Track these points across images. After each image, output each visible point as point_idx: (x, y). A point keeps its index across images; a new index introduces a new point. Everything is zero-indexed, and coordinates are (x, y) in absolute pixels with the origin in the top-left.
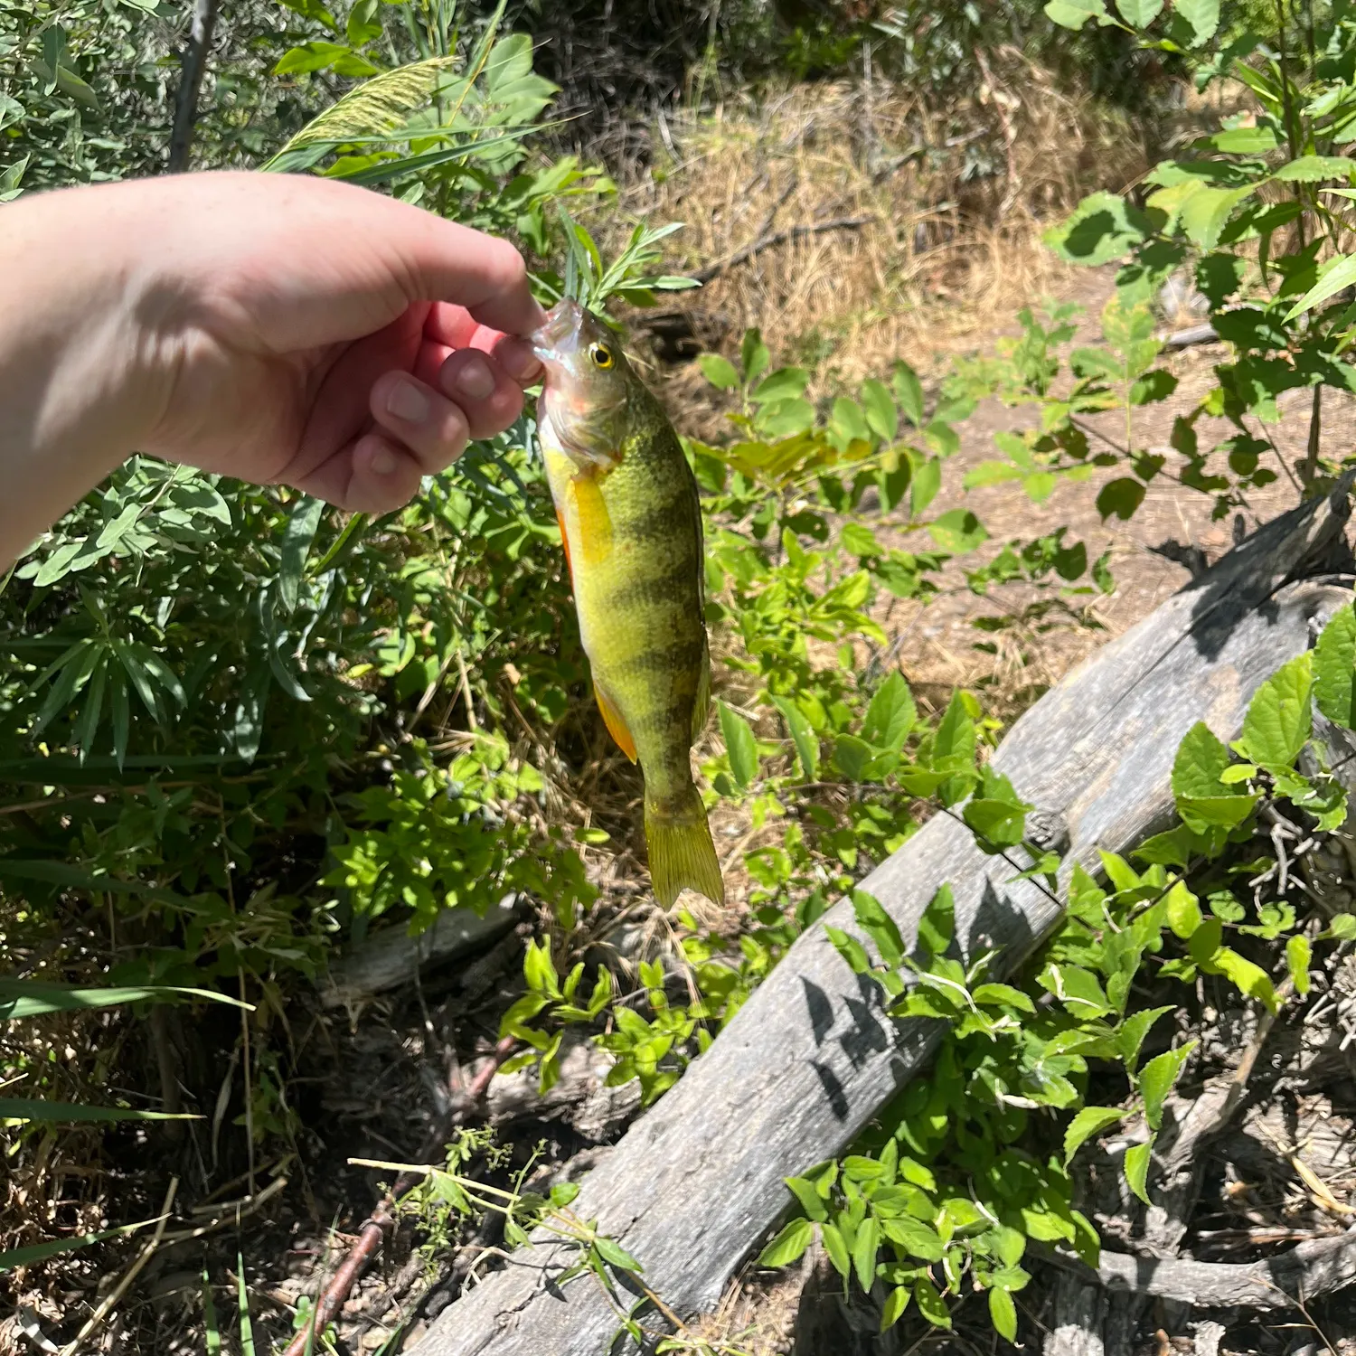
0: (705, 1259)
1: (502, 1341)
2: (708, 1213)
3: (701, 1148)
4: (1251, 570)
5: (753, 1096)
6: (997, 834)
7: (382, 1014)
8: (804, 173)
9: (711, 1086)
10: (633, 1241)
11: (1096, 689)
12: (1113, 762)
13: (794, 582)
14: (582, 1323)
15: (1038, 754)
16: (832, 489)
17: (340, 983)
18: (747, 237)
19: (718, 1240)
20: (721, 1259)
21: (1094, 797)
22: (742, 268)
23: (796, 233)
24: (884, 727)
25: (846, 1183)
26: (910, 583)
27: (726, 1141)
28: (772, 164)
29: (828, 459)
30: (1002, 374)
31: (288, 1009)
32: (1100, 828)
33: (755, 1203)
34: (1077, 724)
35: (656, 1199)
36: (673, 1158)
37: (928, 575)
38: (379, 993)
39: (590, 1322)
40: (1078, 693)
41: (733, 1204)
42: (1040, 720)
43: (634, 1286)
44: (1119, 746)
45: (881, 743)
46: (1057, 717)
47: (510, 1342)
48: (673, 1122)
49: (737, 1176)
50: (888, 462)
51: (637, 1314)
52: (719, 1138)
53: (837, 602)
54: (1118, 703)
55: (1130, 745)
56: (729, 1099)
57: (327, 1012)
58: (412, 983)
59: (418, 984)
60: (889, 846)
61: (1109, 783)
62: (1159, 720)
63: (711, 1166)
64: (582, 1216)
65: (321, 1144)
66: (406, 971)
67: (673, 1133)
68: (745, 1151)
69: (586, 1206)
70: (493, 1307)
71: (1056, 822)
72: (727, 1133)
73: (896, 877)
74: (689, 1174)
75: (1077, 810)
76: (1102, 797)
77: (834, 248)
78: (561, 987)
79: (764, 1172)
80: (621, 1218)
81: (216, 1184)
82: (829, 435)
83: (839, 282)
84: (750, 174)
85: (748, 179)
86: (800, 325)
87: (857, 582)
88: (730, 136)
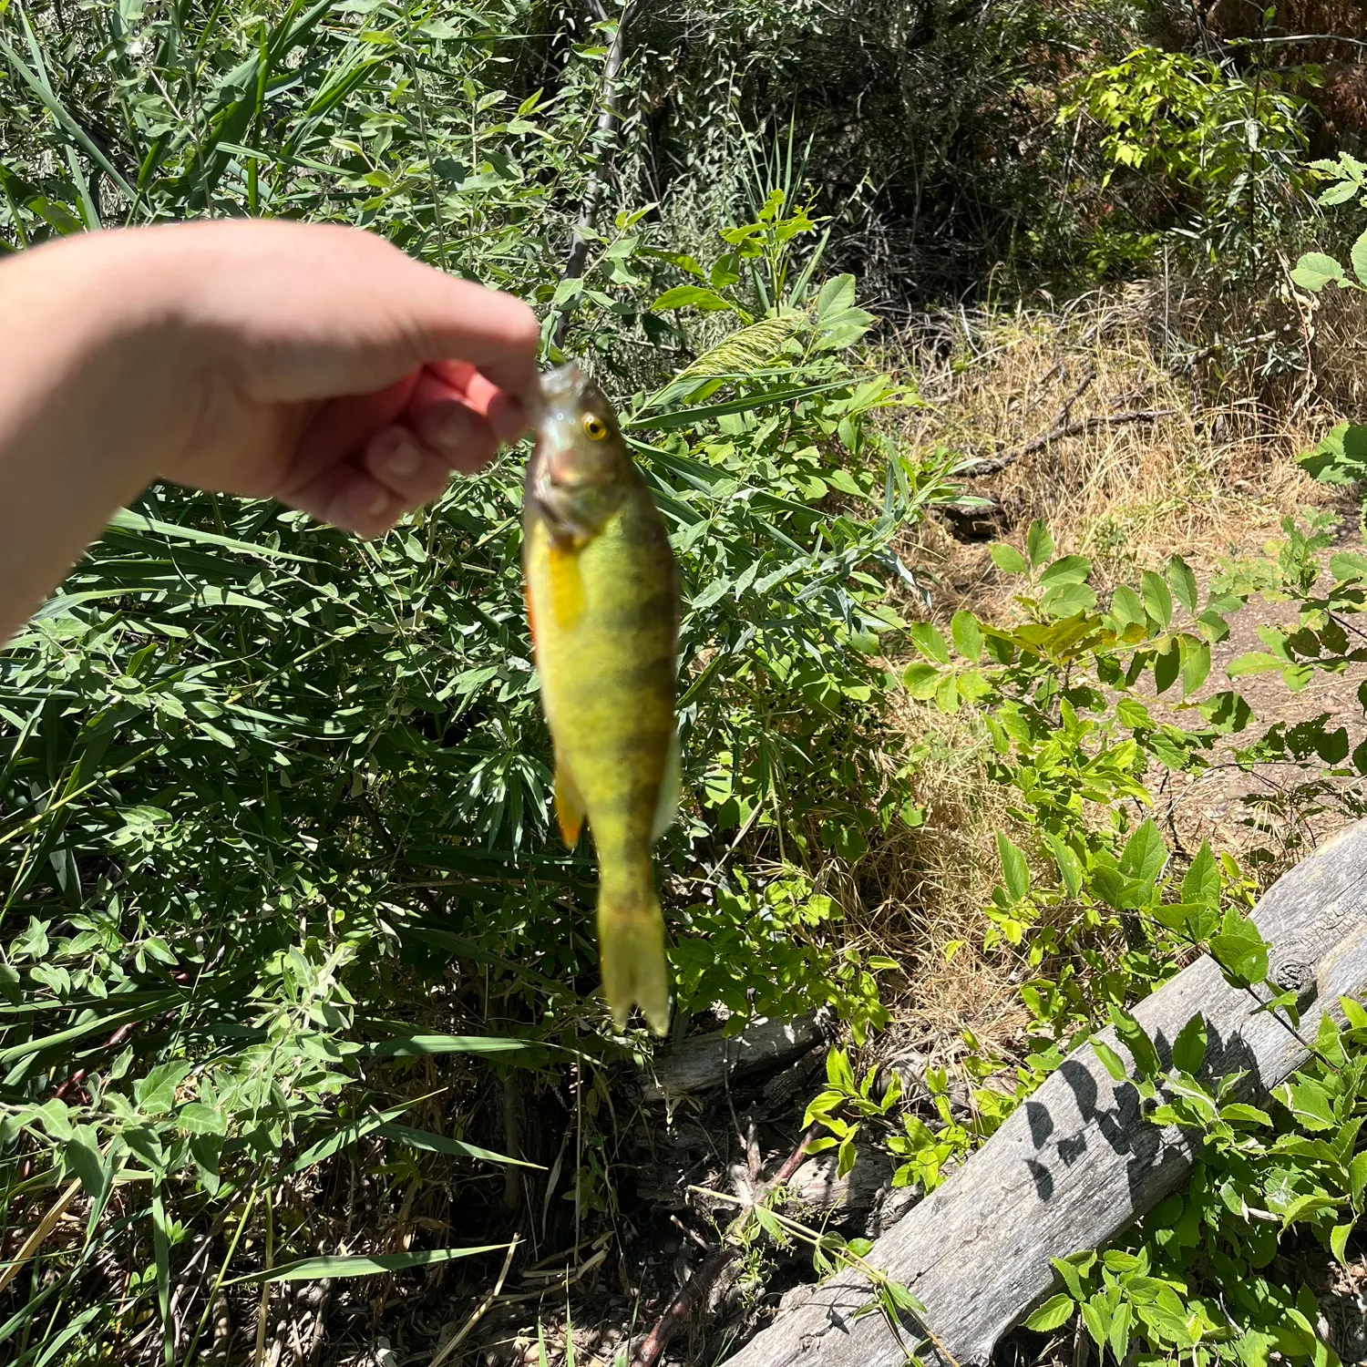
0: (980, 1317)
1: (805, 1358)
2: (983, 1278)
3: (977, 1222)
5: (1021, 1185)
6: (1243, 969)
7: (694, 1113)
8: (1103, 367)
9: (988, 1172)
10: (917, 1292)
11: (1347, 858)
13: (1069, 744)
14: (873, 1353)
15: (1291, 912)
16: (1109, 672)
18: (1044, 426)
19: (991, 1302)
20: (992, 1320)
21: (1343, 955)
22: (1038, 455)
23: (1092, 424)
25: (1105, 1272)
26: (1180, 756)
27: (999, 1220)
28: (1070, 356)
29: (1107, 640)
30: (1266, 573)
31: (613, 1095)
32: (1348, 984)
33: (1024, 1276)
34: (1328, 889)
35: (938, 1260)
36: (953, 1228)
37: (1202, 752)
38: (693, 1092)
39: (880, 1354)
40: (1330, 861)
41: (1004, 1273)
42: (1294, 882)
43: (917, 1329)
46: (1310, 881)
47: (812, 1360)
48: (954, 1197)
49: (1008, 1250)
50: (1162, 646)
51: (921, 1352)
52: (994, 1216)
53: (1107, 764)
56: (1003, 1184)
57: (647, 1105)
58: (722, 1087)
59: (727, 1088)
60: (1153, 986)
61: (1357, 943)
63: (986, 1238)
64: (876, 1266)
65: (634, 1231)
66: (716, 1075)
67: (955, 1207)
68: (1016, 1230)
69: (878, 1258)
70: (798, 1330)
71: (1305, 972)
72: (1001, 1212)
73: (1157, 1010)
74: (967, 1242)
75: (1325, 965)
76: (1349, 955)
77: (1131, 438)
78: (857, 1088)
79: (1032, 1250)
80: (907, 1271)
81: (543, 1254)
82: (1106, 619)
83: (1134, 471)
84: (1048, 367)
85: (1047, 371)
86: (1094, 512)
87: (1126, 748)
88: (1028, 331)
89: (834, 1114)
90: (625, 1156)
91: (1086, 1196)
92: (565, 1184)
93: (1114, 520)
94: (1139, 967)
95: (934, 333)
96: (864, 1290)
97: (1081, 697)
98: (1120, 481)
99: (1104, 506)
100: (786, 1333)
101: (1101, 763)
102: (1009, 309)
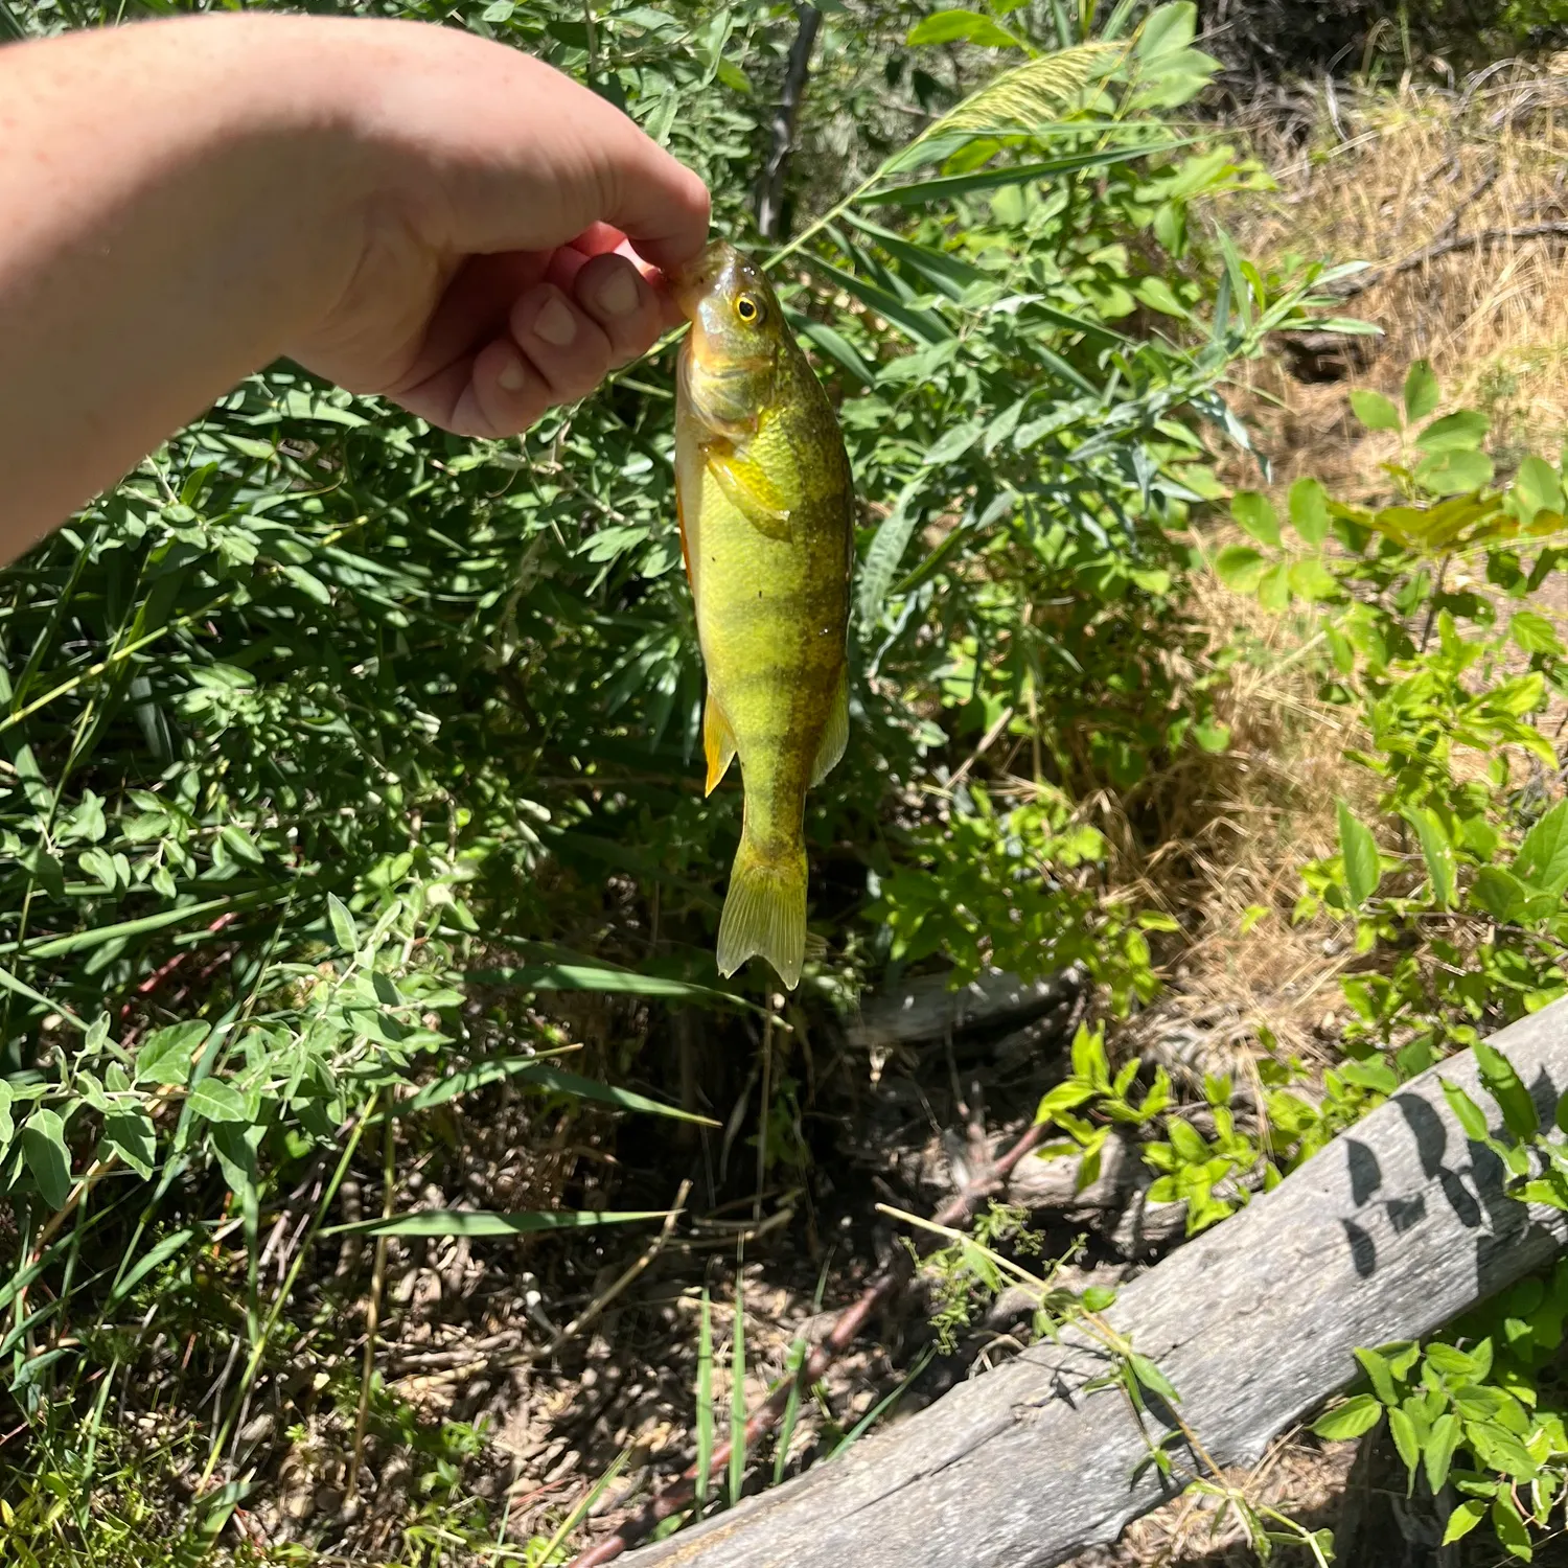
0: (1250, 1409)
1: (1015, 1434)
2: (1260, 1362)
3: (1259, 1290)
5: (1326, 1248)
7: (907, 1067)
8: (1510, 163)
9: (1278, 1226)
10: (1170, 1368)
13: (1444, 675)
14: (1104, 1440)
16: (1503, 572)
17: (868, 1023)
18: (1424, 239)
19: (1268, 1393)
20: (1268, 1414)
22: (1411, 276)
23: (1488, 237)
24: (1543, 863)
25: (1425, 1370)
27: (1290, 1288)
28: (1467, 149)
29: (1503, 530)
31: (812, 1035)
33: (1316, 1364)
36: (1225, 1292)
38: (908, 1043)
39: (1115, 1440)
41: (1290, 1359)
43: (1166, 1416)
45: (1537, 881)
47: (1025, 1438)
48: (1230, 1253)
49: (1300, 1329)
51: (1168, 1445)
52: (1281, 1284)
53: (1497, 707)
56: (1298, 1244)
57: (851, 1051)
58: (942, 1041)
59: (949, 1042)
60: (1530, 1002)
63: (1268, 1311)
64: (1117, 1327)
65: (830, 1186)
66: (940, 1025)
67: (1230, 1266)
68: (1310, 1306)
69: (1119, 1317)
70: (1010, 1394)
72: (1292, 1281)
73: (1536, 1040)
74: (1242, 1314)
77: (1538, 259)
78: (1112, 1080)
79: (1331, 1334)
80: (1156, 1341)
81: (721, 1200)
82: (1508, 499)
83: (1538, 302)
84: (1437, 160)
85: (1434, 166)
86: (1479, 351)
87: (1527, 685)
88: (1415, 112)
89: (1079, 1111)
90: (822, 1102)
91: (1410, 1274)
92: (750, 1126)
93: (1505, 363)
94: (1512, 972)
95: (1288, 111)
96: (1100, 1356)
97: (1463, 604)
98: (1517, 311)
99: (1492, 346)
100: (996, 1394)
101: (1486, 704)
102: (1392, 85)
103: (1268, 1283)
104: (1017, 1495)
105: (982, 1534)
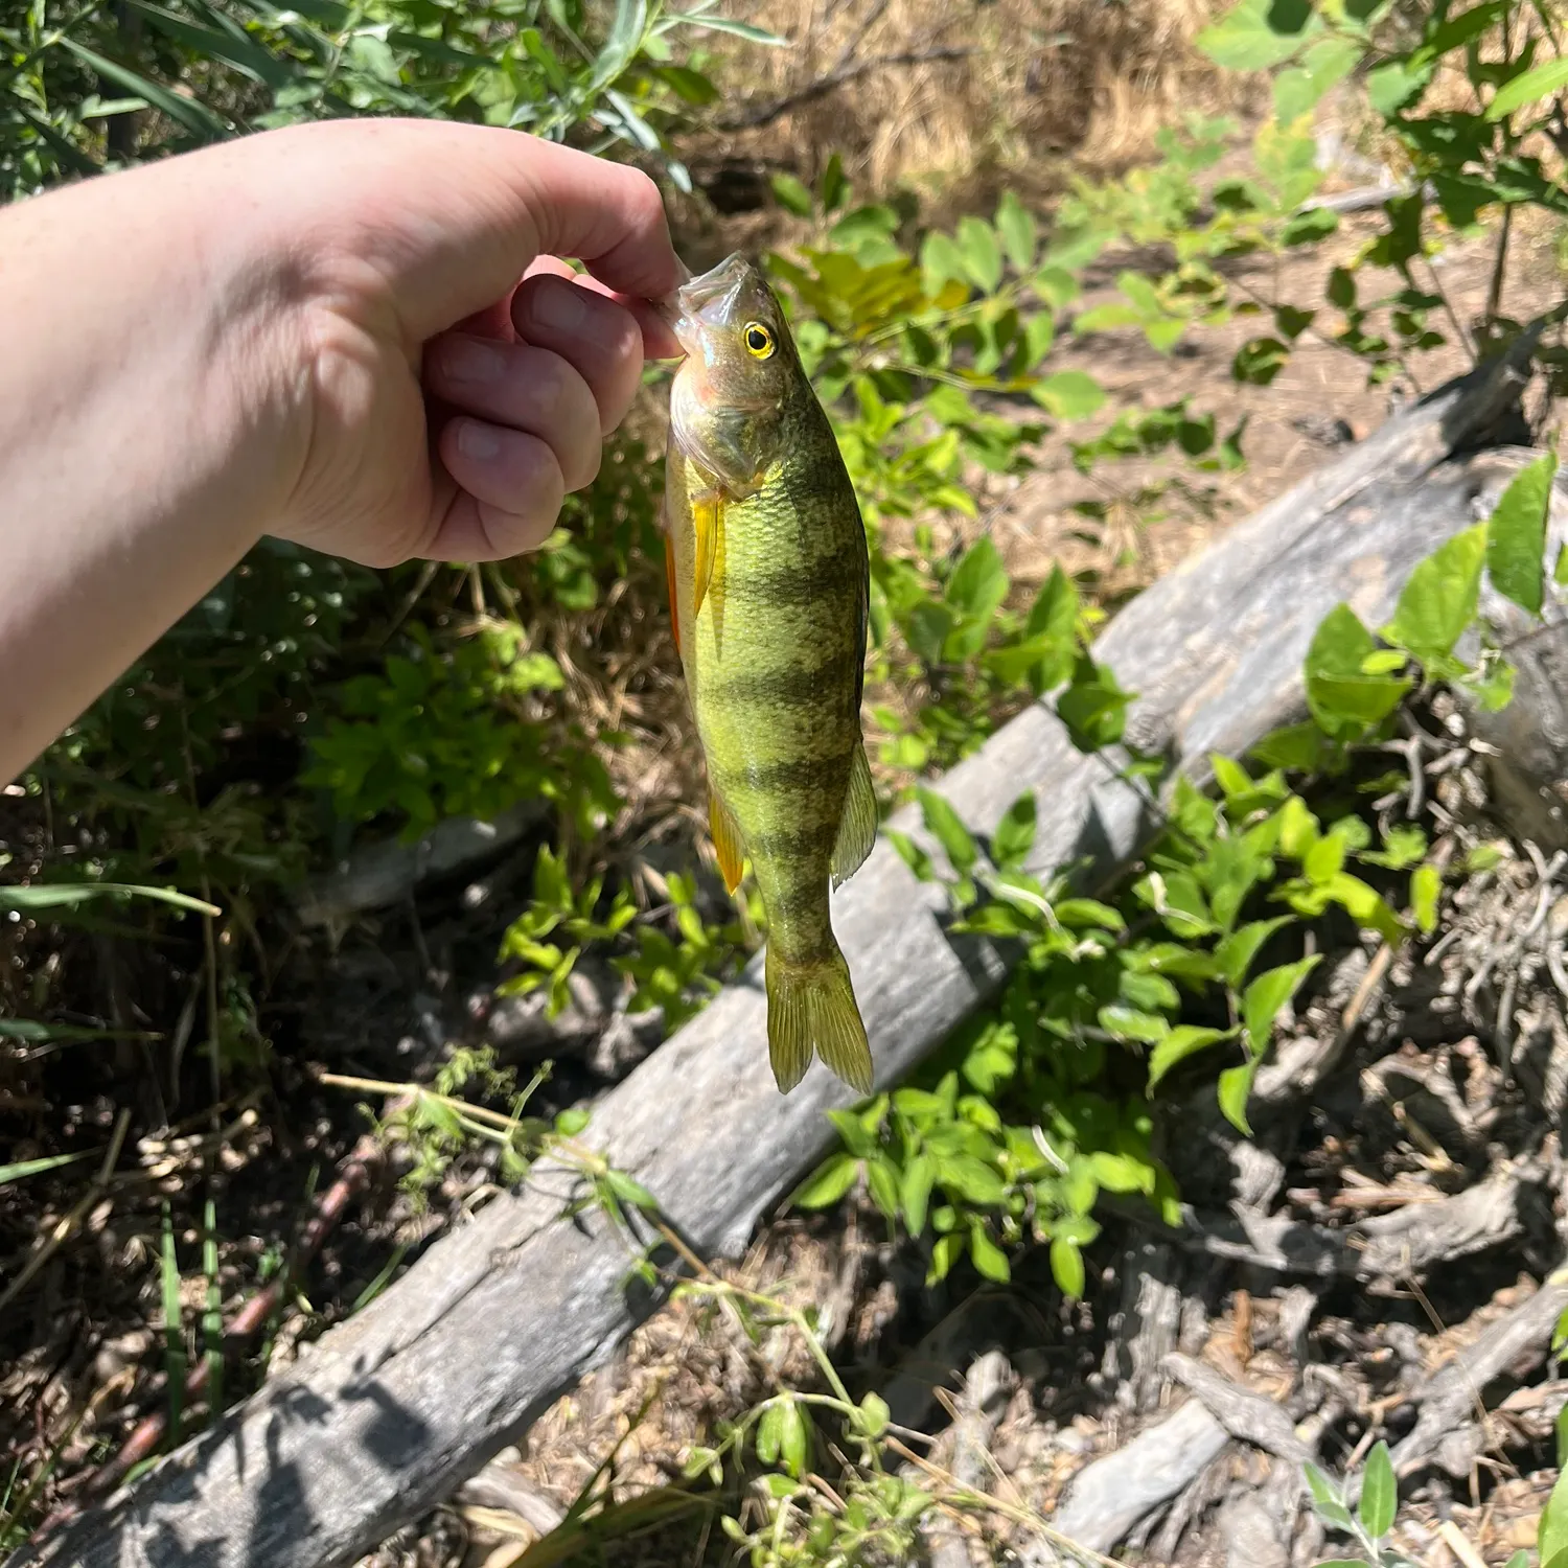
0: (732, 1196)
1: (497, 1282)
2: (738, 1147)
3: (732, 1076)
4: (1410, 442)
7: (368, 935)
10: (650, 1174)
11: (1217, 577)
12: (1231, 662)
14: (589, 1263)
15: (1143, 650)
17: (320, 898)
19: (747, 1177)
20: (751, 1197)
21: (1208, 700)
26: (1003, 455)
32: (1212, 734)
33: (793, 1137)
34: (1192, 616)
35: (677, 1131)
36: (700, 1086)
37: (1027, 449)
38: (367, 912)
39: (599, 1261)
40: (1196, 582)
41: (767, 1137)
42: (1148, 610)
44: (1240, 642)
46: (1169, 607)
47: (506, 1282)
48: (701, 1047)
51: (654, 1256)
52: (754, 1065)
54: (1241, 593)
55: (1253, 641)
57: (306, 932)
58: (405, 903)
59: (412, 903)
61: (1227, 682)
62: (1288, 614)
63: (742, 1096)
64: (594, 1146)
66: (398, 888)
67: (703, 1061)
69: (596, 1136)
70: (488, 1243)
71: (1162, 724)
73: (971, 783)
74: (718, 1103)
75: (1186, 713)
76: (1217, 700)
80: (636, 1150)
90: (279, 991)
100: (474, 1244)
103: (739, 1068)
104: (504, 1344)
105: (469, 1395)
